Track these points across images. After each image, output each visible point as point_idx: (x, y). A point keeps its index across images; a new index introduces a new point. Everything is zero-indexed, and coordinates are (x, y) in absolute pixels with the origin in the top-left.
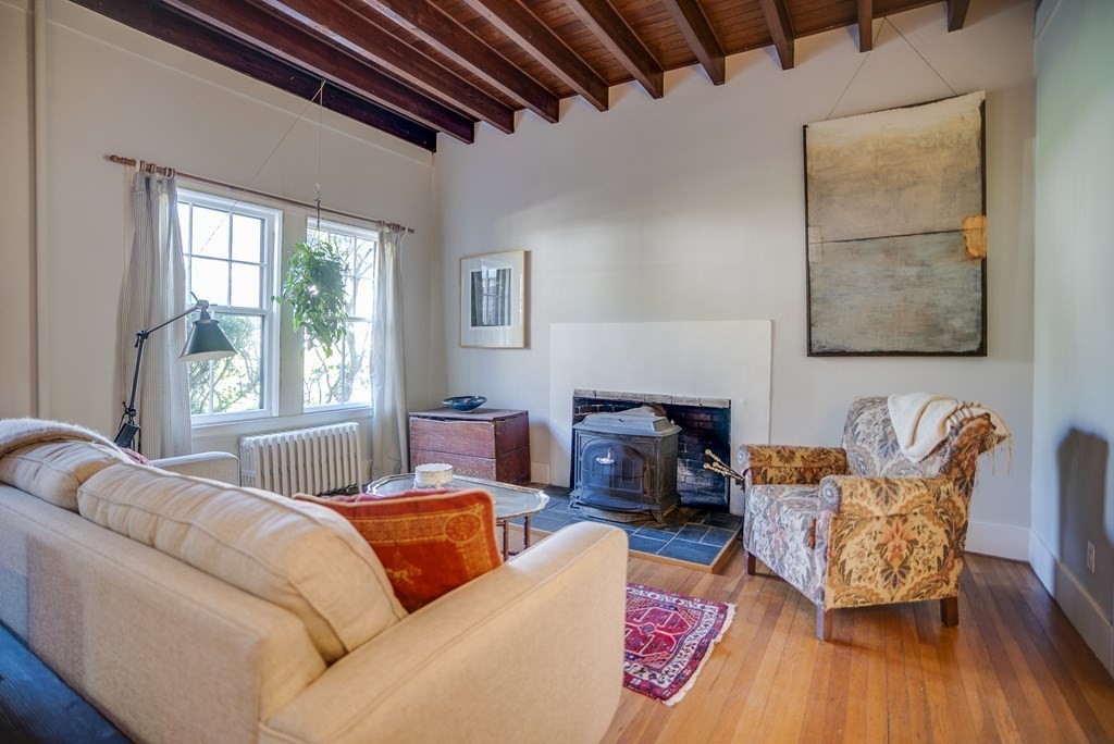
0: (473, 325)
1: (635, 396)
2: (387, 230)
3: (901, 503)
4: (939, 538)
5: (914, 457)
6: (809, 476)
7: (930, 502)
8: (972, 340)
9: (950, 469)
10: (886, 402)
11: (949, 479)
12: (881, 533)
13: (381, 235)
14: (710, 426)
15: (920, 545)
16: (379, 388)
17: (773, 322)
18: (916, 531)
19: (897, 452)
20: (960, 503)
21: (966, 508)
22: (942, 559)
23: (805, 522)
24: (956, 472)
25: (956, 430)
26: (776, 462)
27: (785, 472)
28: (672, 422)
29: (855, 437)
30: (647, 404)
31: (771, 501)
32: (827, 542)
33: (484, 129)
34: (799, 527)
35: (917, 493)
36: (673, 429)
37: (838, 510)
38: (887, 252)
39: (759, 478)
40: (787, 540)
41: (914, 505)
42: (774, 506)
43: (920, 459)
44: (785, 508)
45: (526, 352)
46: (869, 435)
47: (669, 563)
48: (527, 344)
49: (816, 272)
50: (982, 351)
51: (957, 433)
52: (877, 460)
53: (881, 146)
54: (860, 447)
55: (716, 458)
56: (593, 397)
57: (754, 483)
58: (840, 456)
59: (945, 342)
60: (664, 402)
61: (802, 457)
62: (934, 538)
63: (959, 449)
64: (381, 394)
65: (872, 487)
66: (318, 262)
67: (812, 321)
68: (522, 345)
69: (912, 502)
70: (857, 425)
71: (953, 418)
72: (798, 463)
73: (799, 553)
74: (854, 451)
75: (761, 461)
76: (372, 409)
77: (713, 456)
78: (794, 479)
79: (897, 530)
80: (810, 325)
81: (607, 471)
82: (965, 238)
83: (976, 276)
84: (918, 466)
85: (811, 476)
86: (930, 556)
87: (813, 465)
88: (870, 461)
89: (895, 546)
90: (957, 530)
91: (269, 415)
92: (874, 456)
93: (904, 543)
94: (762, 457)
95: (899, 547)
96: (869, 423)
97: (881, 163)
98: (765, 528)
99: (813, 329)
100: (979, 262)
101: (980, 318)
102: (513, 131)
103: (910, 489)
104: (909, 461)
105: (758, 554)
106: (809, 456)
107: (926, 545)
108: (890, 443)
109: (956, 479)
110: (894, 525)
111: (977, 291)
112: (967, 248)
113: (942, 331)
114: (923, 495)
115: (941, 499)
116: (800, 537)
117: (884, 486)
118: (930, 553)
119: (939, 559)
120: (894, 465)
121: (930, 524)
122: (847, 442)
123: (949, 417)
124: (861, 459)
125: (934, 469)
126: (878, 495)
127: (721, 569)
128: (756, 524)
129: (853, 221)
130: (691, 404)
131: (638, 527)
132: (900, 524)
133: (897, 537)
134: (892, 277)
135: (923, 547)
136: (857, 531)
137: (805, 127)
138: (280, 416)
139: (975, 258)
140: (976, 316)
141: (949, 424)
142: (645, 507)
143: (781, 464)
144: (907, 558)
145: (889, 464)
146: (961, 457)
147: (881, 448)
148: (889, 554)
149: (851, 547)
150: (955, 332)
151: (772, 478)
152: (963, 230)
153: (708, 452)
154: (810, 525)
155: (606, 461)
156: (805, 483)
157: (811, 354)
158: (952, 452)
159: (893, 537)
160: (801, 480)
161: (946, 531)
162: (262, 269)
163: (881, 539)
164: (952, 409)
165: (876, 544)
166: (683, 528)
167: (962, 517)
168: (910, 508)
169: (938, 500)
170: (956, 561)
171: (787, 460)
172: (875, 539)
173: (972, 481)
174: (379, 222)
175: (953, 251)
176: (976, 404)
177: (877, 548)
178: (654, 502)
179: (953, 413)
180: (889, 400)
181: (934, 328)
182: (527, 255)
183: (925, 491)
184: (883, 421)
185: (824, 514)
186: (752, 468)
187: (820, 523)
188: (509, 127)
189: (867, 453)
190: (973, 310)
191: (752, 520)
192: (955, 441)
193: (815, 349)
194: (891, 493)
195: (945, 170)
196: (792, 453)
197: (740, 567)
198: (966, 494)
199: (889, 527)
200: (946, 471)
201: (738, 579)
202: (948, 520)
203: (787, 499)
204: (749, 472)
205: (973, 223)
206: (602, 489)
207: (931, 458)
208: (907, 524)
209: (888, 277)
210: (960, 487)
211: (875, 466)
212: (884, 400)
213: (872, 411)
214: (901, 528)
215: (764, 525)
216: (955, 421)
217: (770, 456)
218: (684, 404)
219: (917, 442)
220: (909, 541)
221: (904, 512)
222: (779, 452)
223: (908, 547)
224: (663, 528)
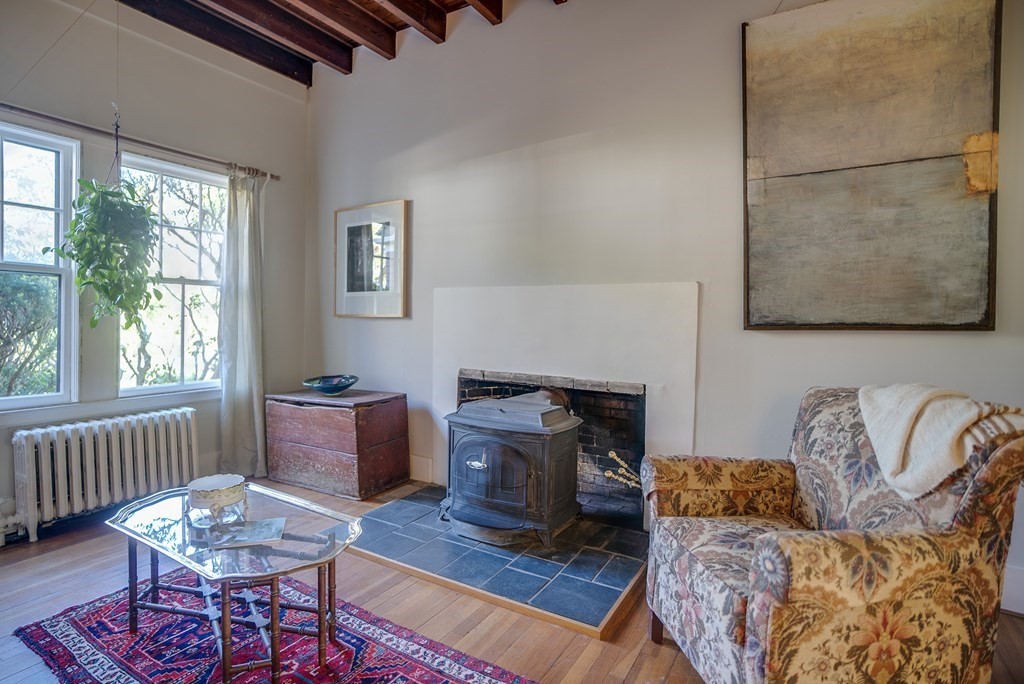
0: (348, 291)
1: (530, 377)
2: (242, 175)
3: (894, 582)
4: (955, 634)
5: (907, 490)
6: (741, 502)
7: (942, 579)
8: (973, 308)
9: (974, 519)
10: (856, 397)
11: (974, 535)
12: (857, 629)
13: (233, 183)
14: (623, 415)
15: (923, 646)
16: (229, 365)
17: (700, 285)
18: (916, 623)
19: (876, 478)
20: (988, 573)
21: (999, 581)
22: (959, 666)
23: (729, 602)
24: (983, 524)
25: (983, 453)
26: (693, 482)
27: (707, 497)
28: (572, 412)
29: (809, 447)
30: (545, 388)
31: (681, 548)
32: (765, 645)
33: (364, 55)
34: (721, 608)
35: (921, 565)
36: (572, 421)
37: (785, 597)
38: (854, 189)
39: (668, 506)
40: (703, 618)
41: (915, 585)
42: (684, 558)
43: (917, 496)
44: (700, 567)
45: (406, 322)
46: (830, 446)
47: (545, 619)
48: (407, 313)
49: (757, 217)
50: (987, 324)
51: (985, 459)
52: (842, 486)
53: (848, 44)
54: (816, 462)
55: (622, 463)
56: (481, 379)
57: (661, 513)
58: (787, 473)
59: (934, 310)
60: (565, 387)
61: (732, 475)
62: (946, 634)
63: (990, 486)
64: (232, 372)
65: (845, 558)
66: (113, 205)
67: (751, 283)
68: (400, 314)
69: (911, 580)
70: (813, 428)
71: (976, 432)
72: (726, 484)
73: (720, 646)
74: (807, 468)
75: (671, 481)
76: (221, 391)
77: (618, 460)
78: (720, 506)
79: (885, 623)
80: (748, 288)
81: (482, 479)
82: (966, 166)
83: (981, 219)
84: (913, 505)
85: (744, 502)
86: (940, 664)
87: (746, 486)
88: (832, 486)
89: (881, 651)
90: (983, 619)
91: (66, 400)
92: (838, 478)
93: (896, 645)
94: (673, 476)
95: (888, 651)
96: (830, 427)
97: (846, 67)
98: (675, 588)
99: (753, 294)
100: (986, 199)
101: (985, 277)
102: (394, 57)
103: (909, 557)
104: (897, 495)
105: (663, 620)
106: (741, 473)
107: (933, 646)
108: (863, 461)
109: (984, 535)
110: (880, 615)
111: (981, 239)
112: (968, 179)
113: (929, 296)
114: (931, 568)
115: (960, 569)
116: (722, 623)
117: (865, 553)
118: (939, 659)
119: (953, 667)
120: (871, 498)
121: (939, 610)
122: (797, 453)
123: (968, 430)
124: (817, 481)
125: (943, 514)
126: (855, 571)
127: (614, 634)
128: (661, 576)
129: (806, 147)
130: (597, 389)
131: (518, 552)
132: (890, 613)
133: (885, 636)
134: (860, 222)
135: (928, 650)
136: (816, 626)
137: (744, 25)
138: (80, 402)
139: (980, 192)
140: (979, 274)
141: (969, 442)
142: (529, 525)
143: (700, 486)
144: (901, 668)
145: (863, 495)
146: (992, 500)
147: (849, 467)
148: (870, 663)
149: (806, 654)
150: (947, 296)
151: (687, 506)
152: (963, 154)
153: (612, 454)
154: (737, 607)
155: (477, 464)
156: (734, 514)
157: (749, 325)
158: (977, 491)
159: (878, 635)
160: (731, 510)
161: (966, 622)
162: (57, 216)
163: (857, 639)
164: (972, 414)
165: (848, 647)
166: (575, 556)
167: (990, 595)
168: (909, 590)
169: (954, 571)
170: (981, 669)
171: (710, 480)
172: (847, 638)
173: (1008, 537)
174: (230, 164)
175: (947, 184)
176: (1012, 409)
177: (851, 654)
178: (540, 520)
179: (975, 424)
180: (860, 394)
181: (919, 292)
182: (408, 205)
183: (934, 561)
184: (852, 426)
185: (759, 597)
186: (659, 492)
187: (754, 608)
188: (390, 51)
189: (827, 473)
190: (974, 265)
191: (657, 567)
192: (984, 472)
193: (754, 320)
194: (876, 567)
195: (938, 71)
196: (718, 468)
197: (640, 630)
198: (999, 558)
199: (870, 618)
200: (966, 519)
201: (636, 652)
202: (967, 602)
203: (705, 549)
204: (655, 497)
205: (978, 143)
206: (478, 500)
207: (937, 496)
208: (899, 614)
209: (856, 222)
210: (990, 549)
211: (839, 495)
212: (852, 394)
213: (835, 410)
214: (891, 619)
215: (672, 582)
216: (982, 440)
217: (685, 474)
218: (588, 388)
219: (909, 468)
220: (904, 641)
221: (899, 597)
222: (698, 468)
223: (902, 651)
224: (548, 556)
